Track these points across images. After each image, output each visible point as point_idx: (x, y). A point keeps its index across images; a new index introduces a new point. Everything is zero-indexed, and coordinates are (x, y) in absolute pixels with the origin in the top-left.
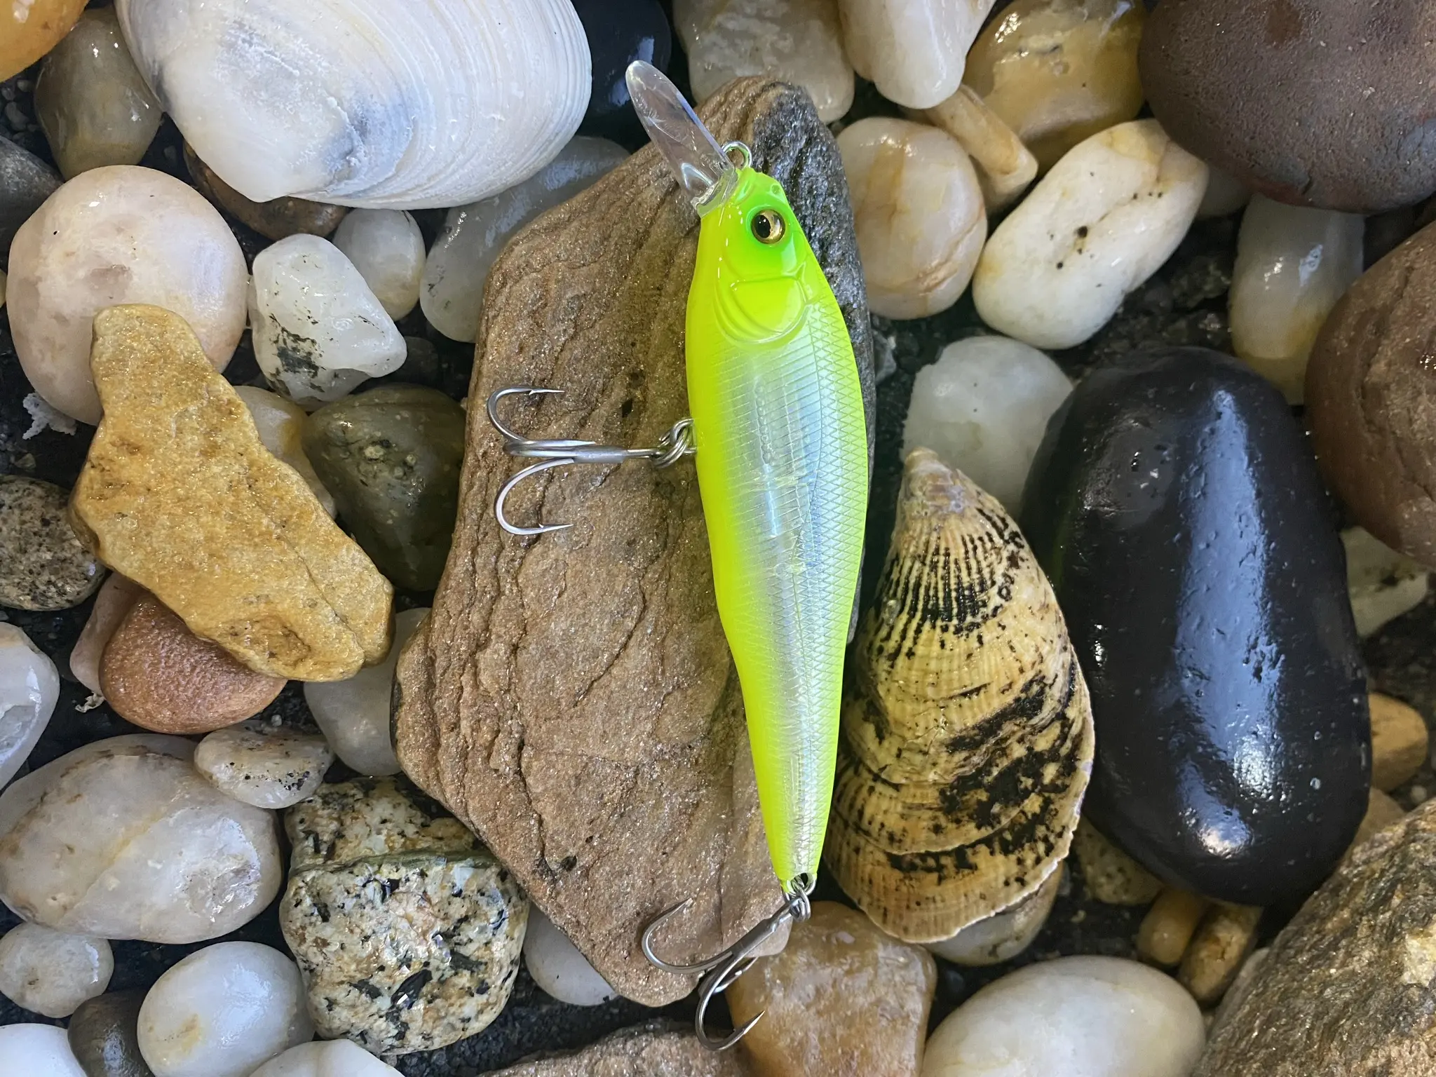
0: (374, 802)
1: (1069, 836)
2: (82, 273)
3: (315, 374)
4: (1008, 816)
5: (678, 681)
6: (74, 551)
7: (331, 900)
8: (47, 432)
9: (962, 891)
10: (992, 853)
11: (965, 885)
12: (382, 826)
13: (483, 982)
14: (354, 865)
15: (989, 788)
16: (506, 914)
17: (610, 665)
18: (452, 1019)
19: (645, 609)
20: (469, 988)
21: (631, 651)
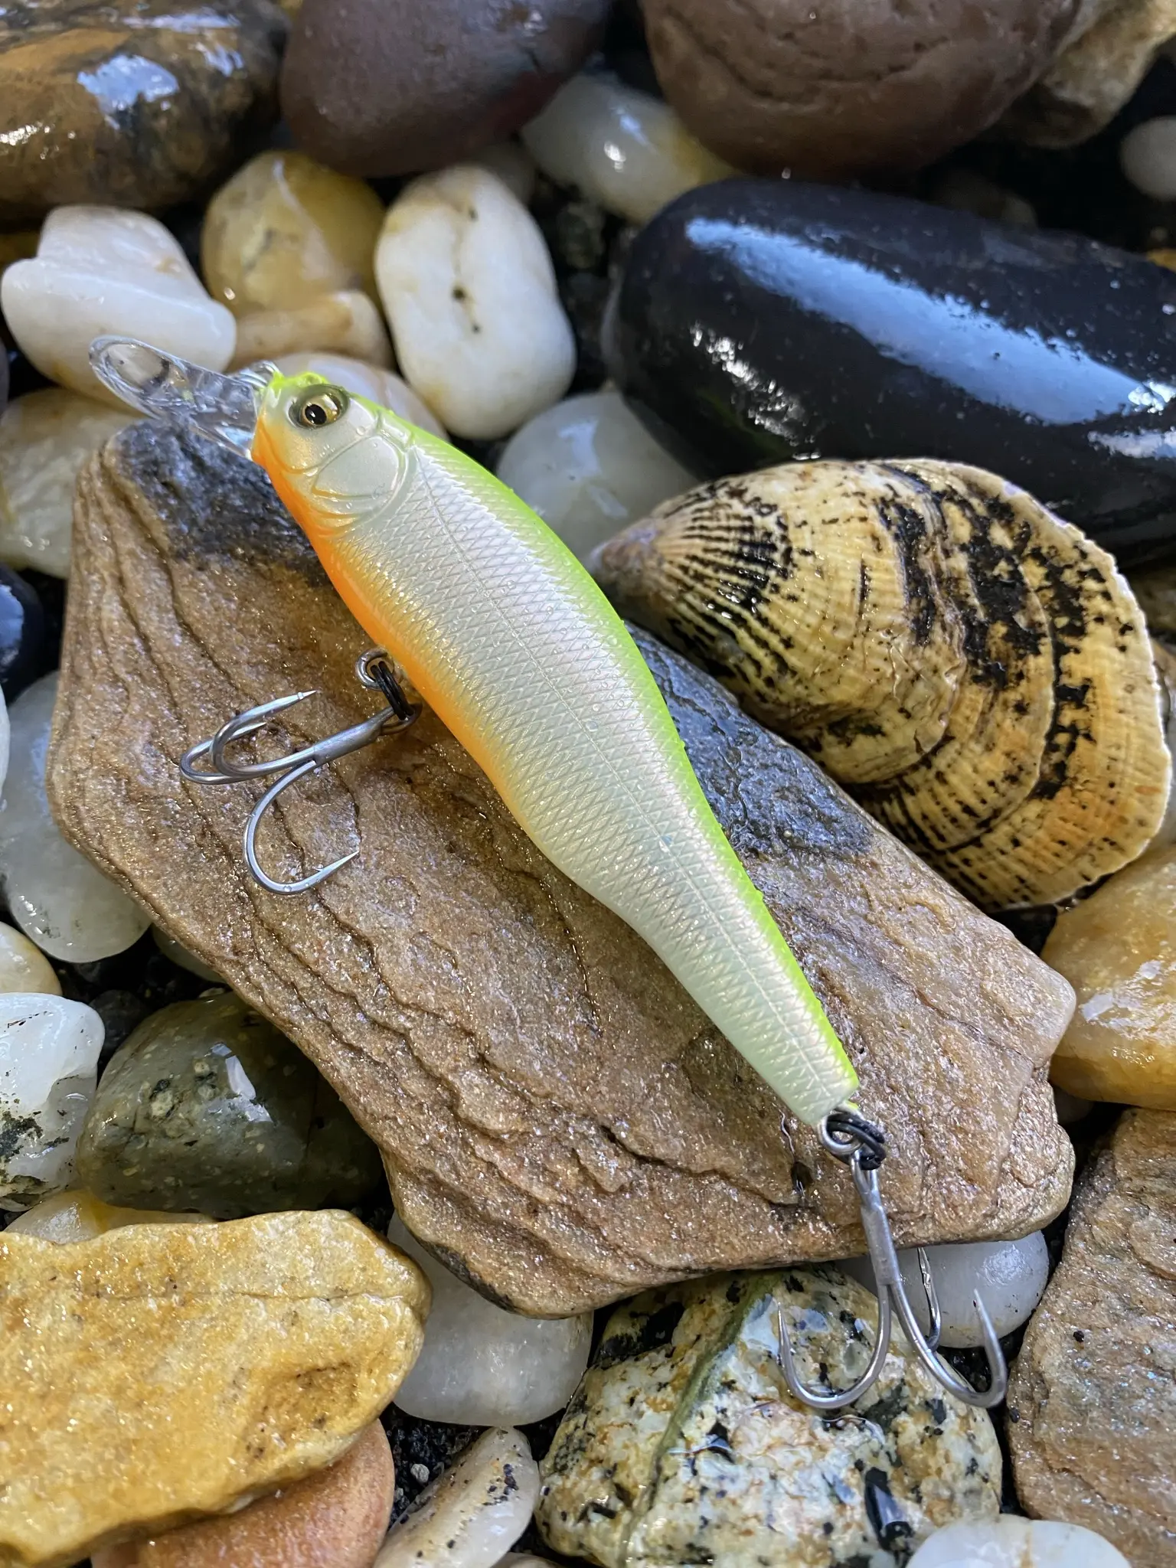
0: (601, 1402)
1: (1089, 545)
3: (39, 1131)
4: (1038, 611)
7: (686, 1532)
9: (1114, 715)
10: (1077, 651)
11: (1106, 706)
12: (635, 1406)
13: (927, 1404)
14: (659, 1469)
15: (993, 617)
18: (962, 1485)
19: (538, 878)
20: (927, 1429)
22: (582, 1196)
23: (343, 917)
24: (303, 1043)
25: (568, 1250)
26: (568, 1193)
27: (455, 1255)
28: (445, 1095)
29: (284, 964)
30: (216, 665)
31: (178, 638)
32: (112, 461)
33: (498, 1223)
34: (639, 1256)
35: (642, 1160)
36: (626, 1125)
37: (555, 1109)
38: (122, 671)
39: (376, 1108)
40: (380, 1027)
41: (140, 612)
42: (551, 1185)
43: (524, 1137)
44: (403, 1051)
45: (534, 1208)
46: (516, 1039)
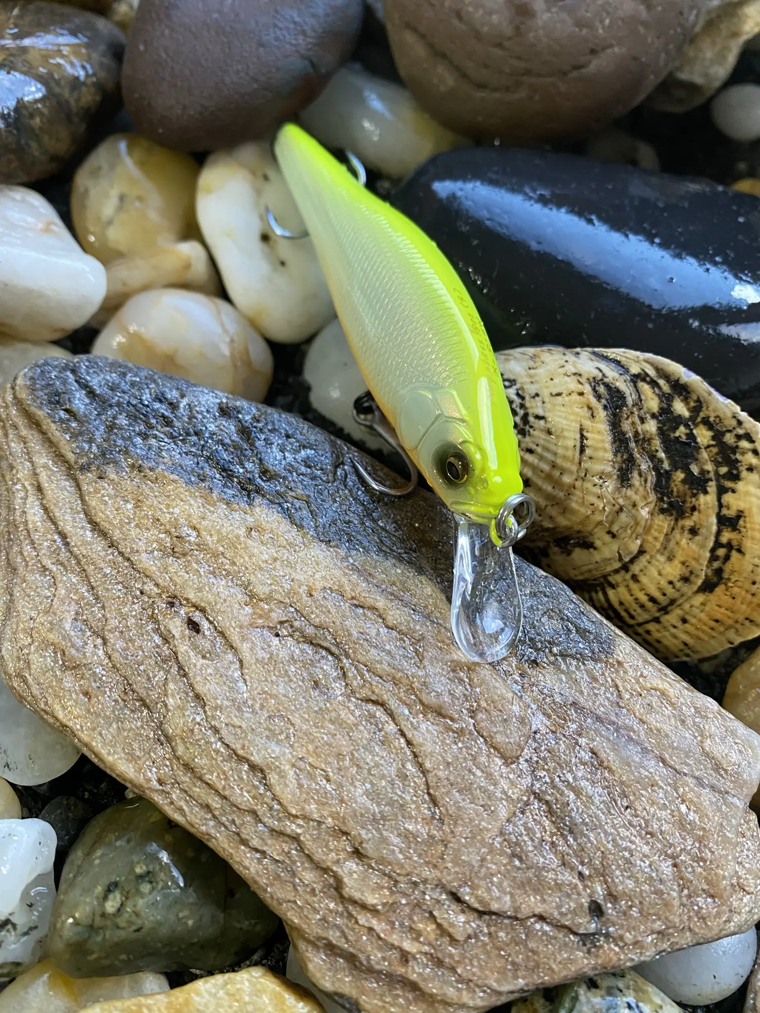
3: (14, 926)
4: (706, 462)
5: (467, 709)
10: (734, 491)
15: (675, 467)
16: (632, 1000)
17: (420, 766)
19: (382, 704)
21: (417, 739)
22: (440, 946)
23: (241, 752)
24: (219, 849)
25: (433, 988)
26: (430, 944)
27: (349, 999)
28: (332, 881)
29: (198, 790)
30: (121, 554)
31: (89, 534)
32: (23, 395)
33: (380, 972)
34: (486, 986)
35: (481, 914)
36: (468, 890)
37: (415, 884)
38: (48, 563)
39: (280, 894)
40: (277, 834)
41: (57, 514)
42: (417, 939)
43: (393, 907)
44: (296, 850)
45: (405, 957)
46: (381, 834)
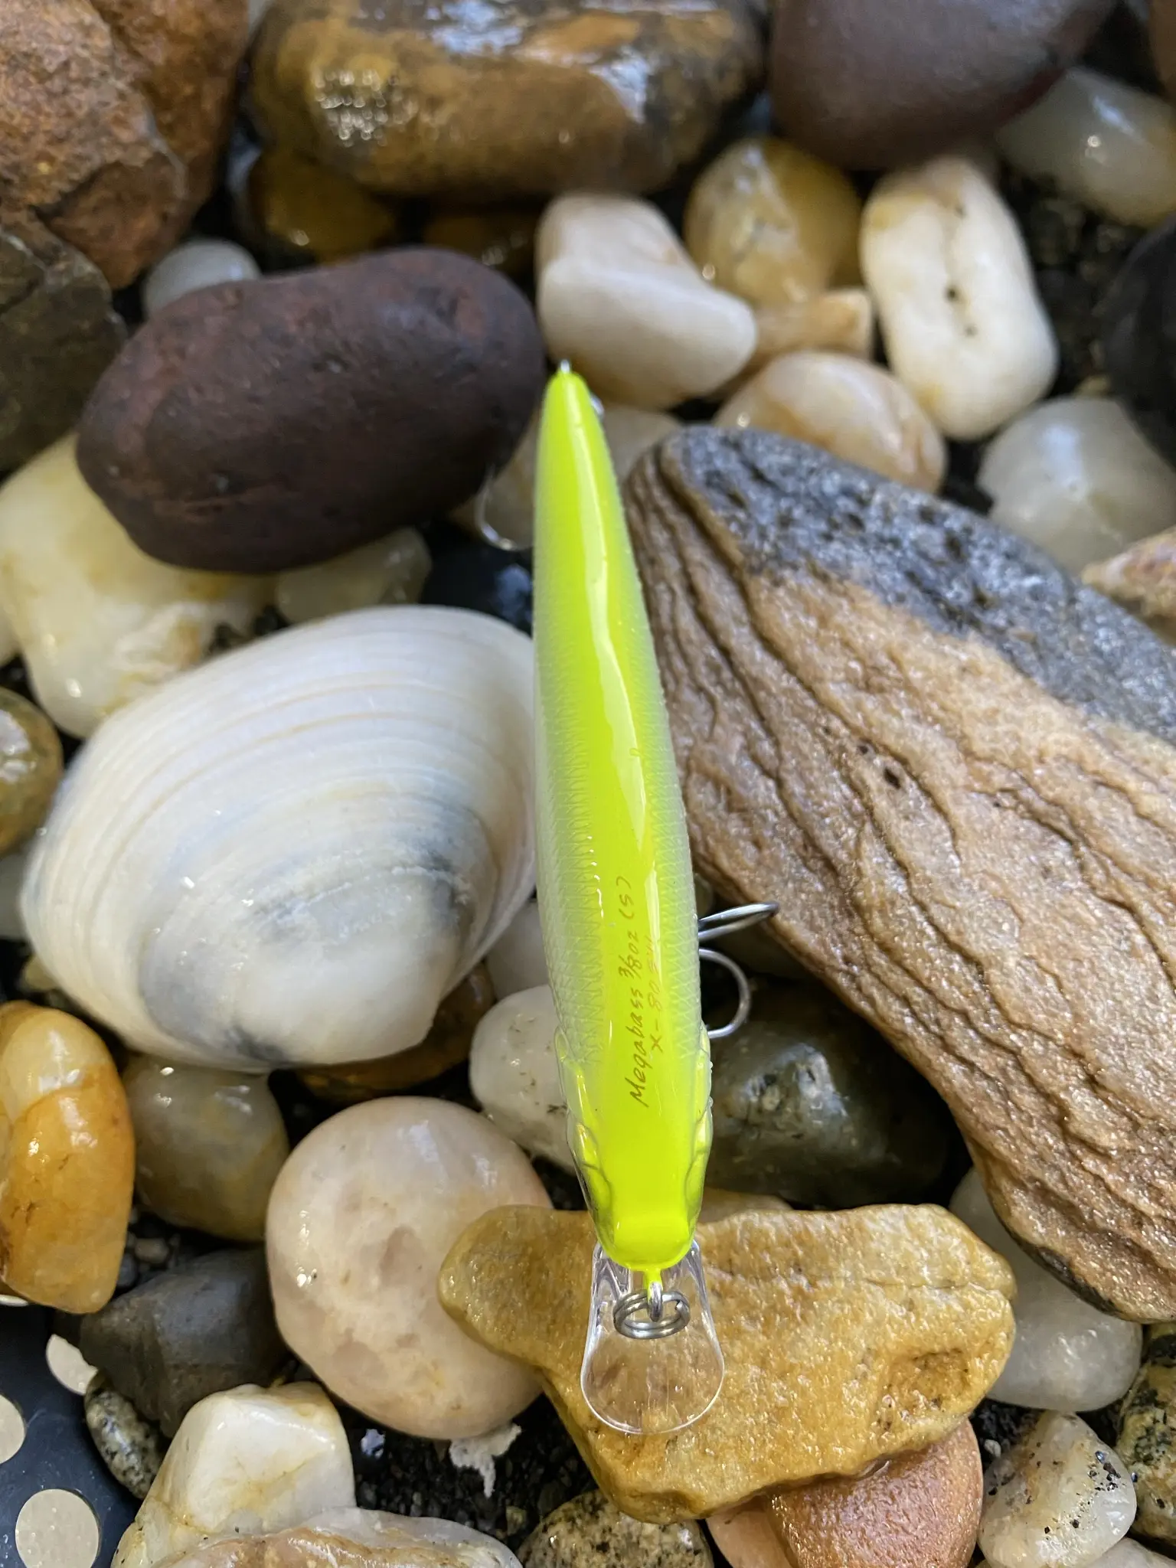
2: (375, 1281)
6: (656, 1541)
8: (499, 1463)
19: (1130, 909)
23: (954, 938)
27: (1060, 1258)
30: (800, 681)
31: (759, 653)
33: (1105, 1231)
38: (706, 682)
39: (987, 1118)
40: (991, 1043)
41: (717, 624)
42: (1156, 1200)
43: (1129, 1154)
44: (1014, 1066)
